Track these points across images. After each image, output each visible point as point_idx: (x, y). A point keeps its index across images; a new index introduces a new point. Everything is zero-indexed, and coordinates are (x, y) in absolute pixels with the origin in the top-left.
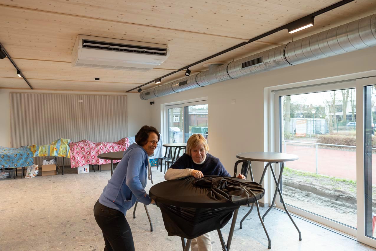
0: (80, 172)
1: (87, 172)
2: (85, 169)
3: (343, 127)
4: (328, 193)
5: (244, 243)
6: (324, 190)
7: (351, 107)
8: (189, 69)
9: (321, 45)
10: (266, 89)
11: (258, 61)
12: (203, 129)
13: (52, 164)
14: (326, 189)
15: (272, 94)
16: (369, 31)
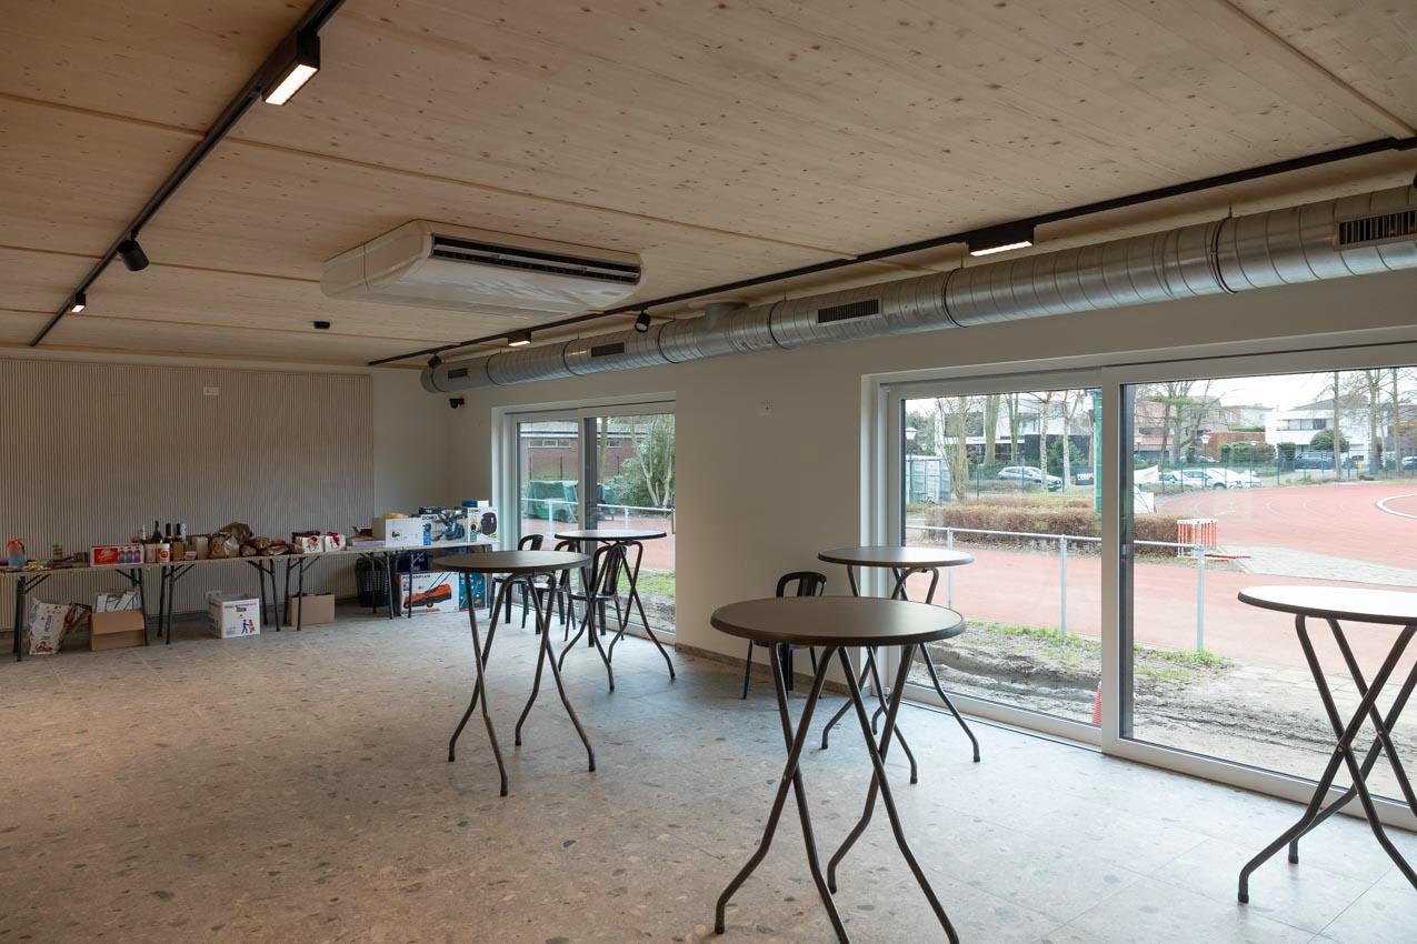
0: (229, 633)
1: (254, 633)
2: (248, 622)
3: (988, 481)
4: (991, 664)
5: (848, 777)
6: (980, 658)
7: (1007, 420)
8: (645, 311)
9: (1040, 286)
10: (865, 378)
11: (870, 307)
12: (570, 488)
13: (130, 607)
14: (982, 653)
15: (881, 393)
16: (1149, 268)
